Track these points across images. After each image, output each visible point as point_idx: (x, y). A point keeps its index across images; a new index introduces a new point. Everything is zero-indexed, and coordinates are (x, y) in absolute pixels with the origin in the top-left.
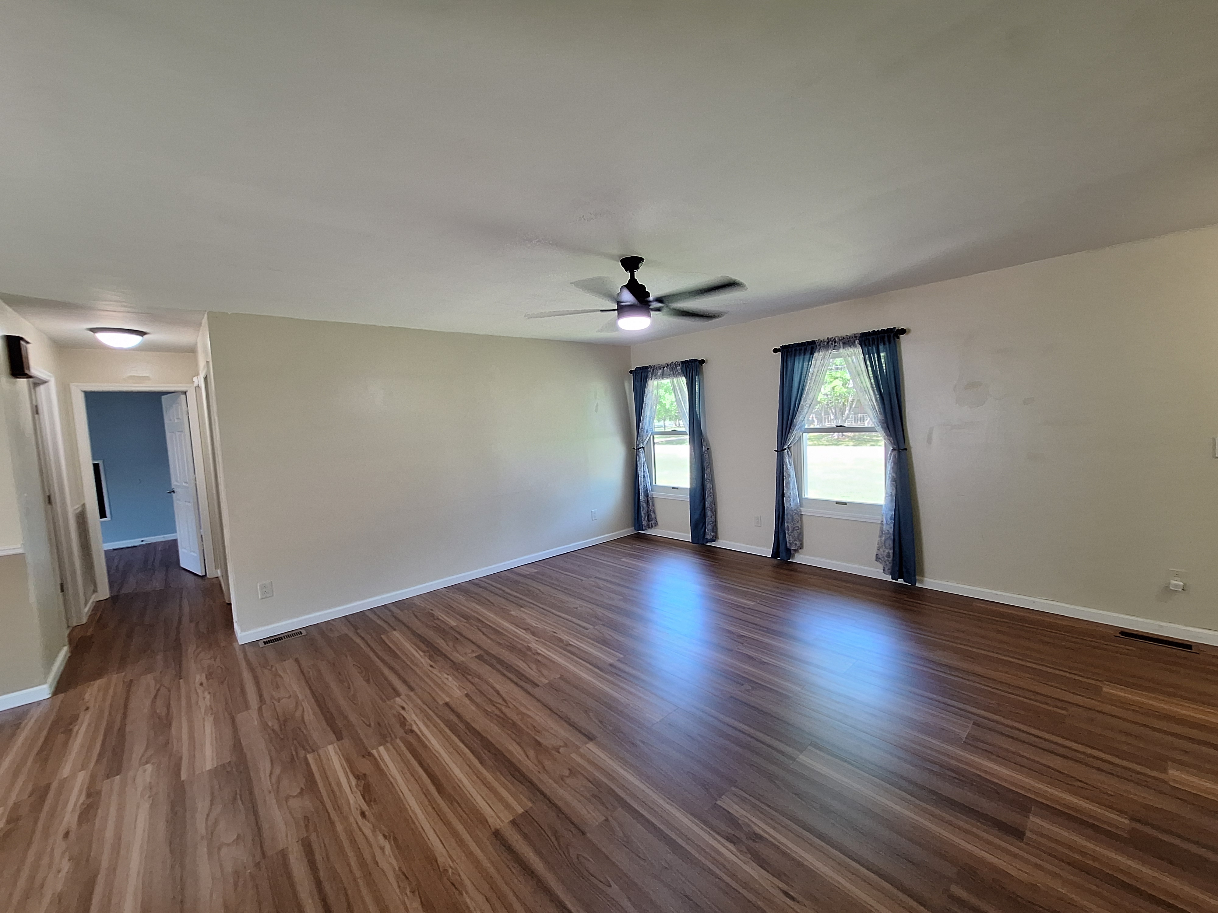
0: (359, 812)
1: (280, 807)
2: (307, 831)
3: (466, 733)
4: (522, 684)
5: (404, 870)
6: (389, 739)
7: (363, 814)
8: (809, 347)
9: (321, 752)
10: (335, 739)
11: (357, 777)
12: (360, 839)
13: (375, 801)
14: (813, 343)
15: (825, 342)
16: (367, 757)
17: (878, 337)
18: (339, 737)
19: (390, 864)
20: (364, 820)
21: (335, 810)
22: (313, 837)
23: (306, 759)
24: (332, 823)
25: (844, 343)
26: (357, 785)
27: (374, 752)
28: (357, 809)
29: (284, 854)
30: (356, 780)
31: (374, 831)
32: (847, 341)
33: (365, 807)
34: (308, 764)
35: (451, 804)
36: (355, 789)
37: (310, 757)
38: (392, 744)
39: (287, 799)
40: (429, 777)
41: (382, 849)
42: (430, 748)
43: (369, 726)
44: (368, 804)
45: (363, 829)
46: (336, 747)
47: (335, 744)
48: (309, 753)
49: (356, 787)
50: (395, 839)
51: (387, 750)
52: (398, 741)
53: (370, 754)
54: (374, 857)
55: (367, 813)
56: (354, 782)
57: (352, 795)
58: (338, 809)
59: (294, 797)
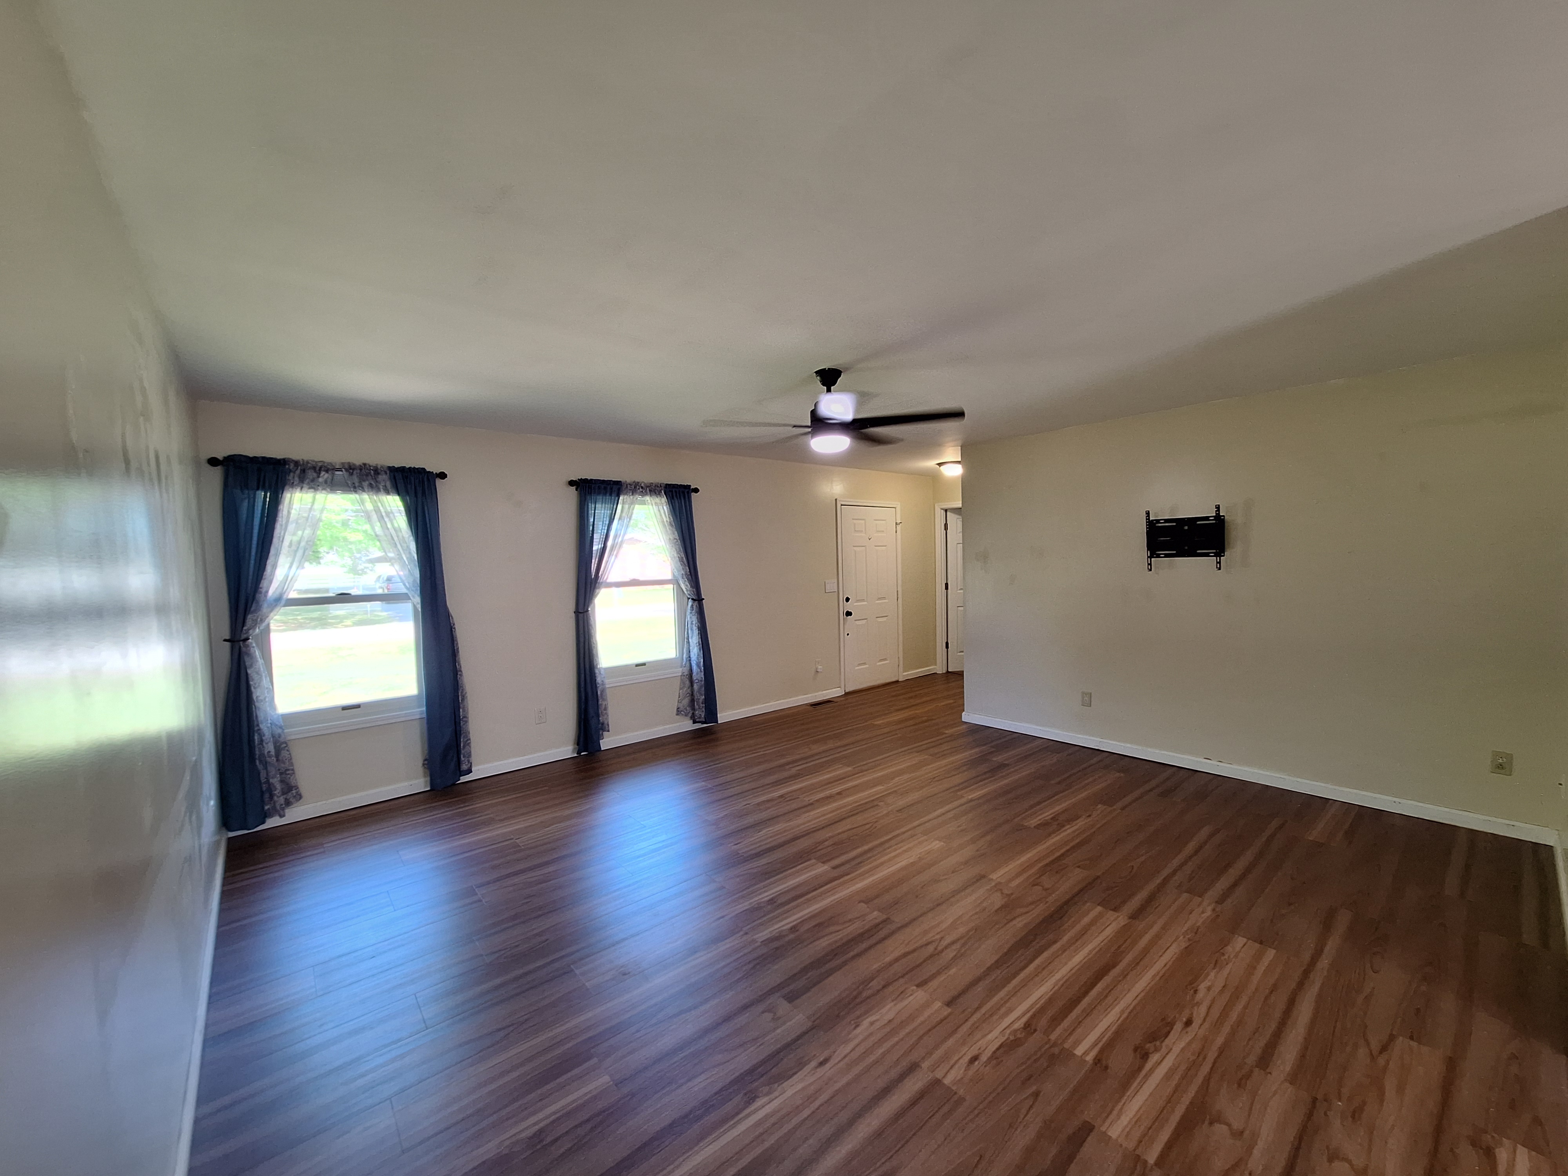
0: (1189, 1029)
1: (1255, 1136)
2: (1252, 1071)
3: (1008, 967)
4: (882, 934)
5: (1212, 965)
6: (1056, 1050)
7: (1188, 1023)
8: (615, 488)
9: (1131, 1145)
10: (1093, 1134)
11: (1145, 1056)
12: (1215, 1013)
13: (1163, 1020)
14: (618, 483)
15: (632, 485)
16: (1104, 1062)
17: (679, 491)
18: (1087, 1129)
19: (1215, 977)
20: (1193, 1019)
21: (1205, 1058)
22: (1251, 1060)
23: (1159, 1163)
24: (1221, 1052)
25: (650, 491)
26: (1157, 1050)
27: (1089, 1058)
28: (1187, 1032)
29: (1293, 1078)
30: (1150, 1055)
31: (1198, 1004)
32: (652, 489)
33: (1178, 1026)
34: (1169, 1146)
35: (1123, 952)
36: (1164, 1050)
37: (1151, 1158)
38: (1064, 1041)
39: (1238, 1134)
40: (1101, 979)
41: (1209, 989)
42: (1052, 995)
43: (1036, 1094)
44: (1171, 1025)
45: (1203, 1015)
46: (1107, 1124)
47: (1103, 1129)
48: (1146, 1162)
49: (1160, 1050)
50: (1191, 983)
51: (1077, 1043)
52: (1053, 1037)
53: (1097, 1061)
54: (1222, 992)
55: (1184, 1019)
56: (1154, 1058)
57: (1174, 1049)
58: (1201, 1054)
59: (1229, 1125)
